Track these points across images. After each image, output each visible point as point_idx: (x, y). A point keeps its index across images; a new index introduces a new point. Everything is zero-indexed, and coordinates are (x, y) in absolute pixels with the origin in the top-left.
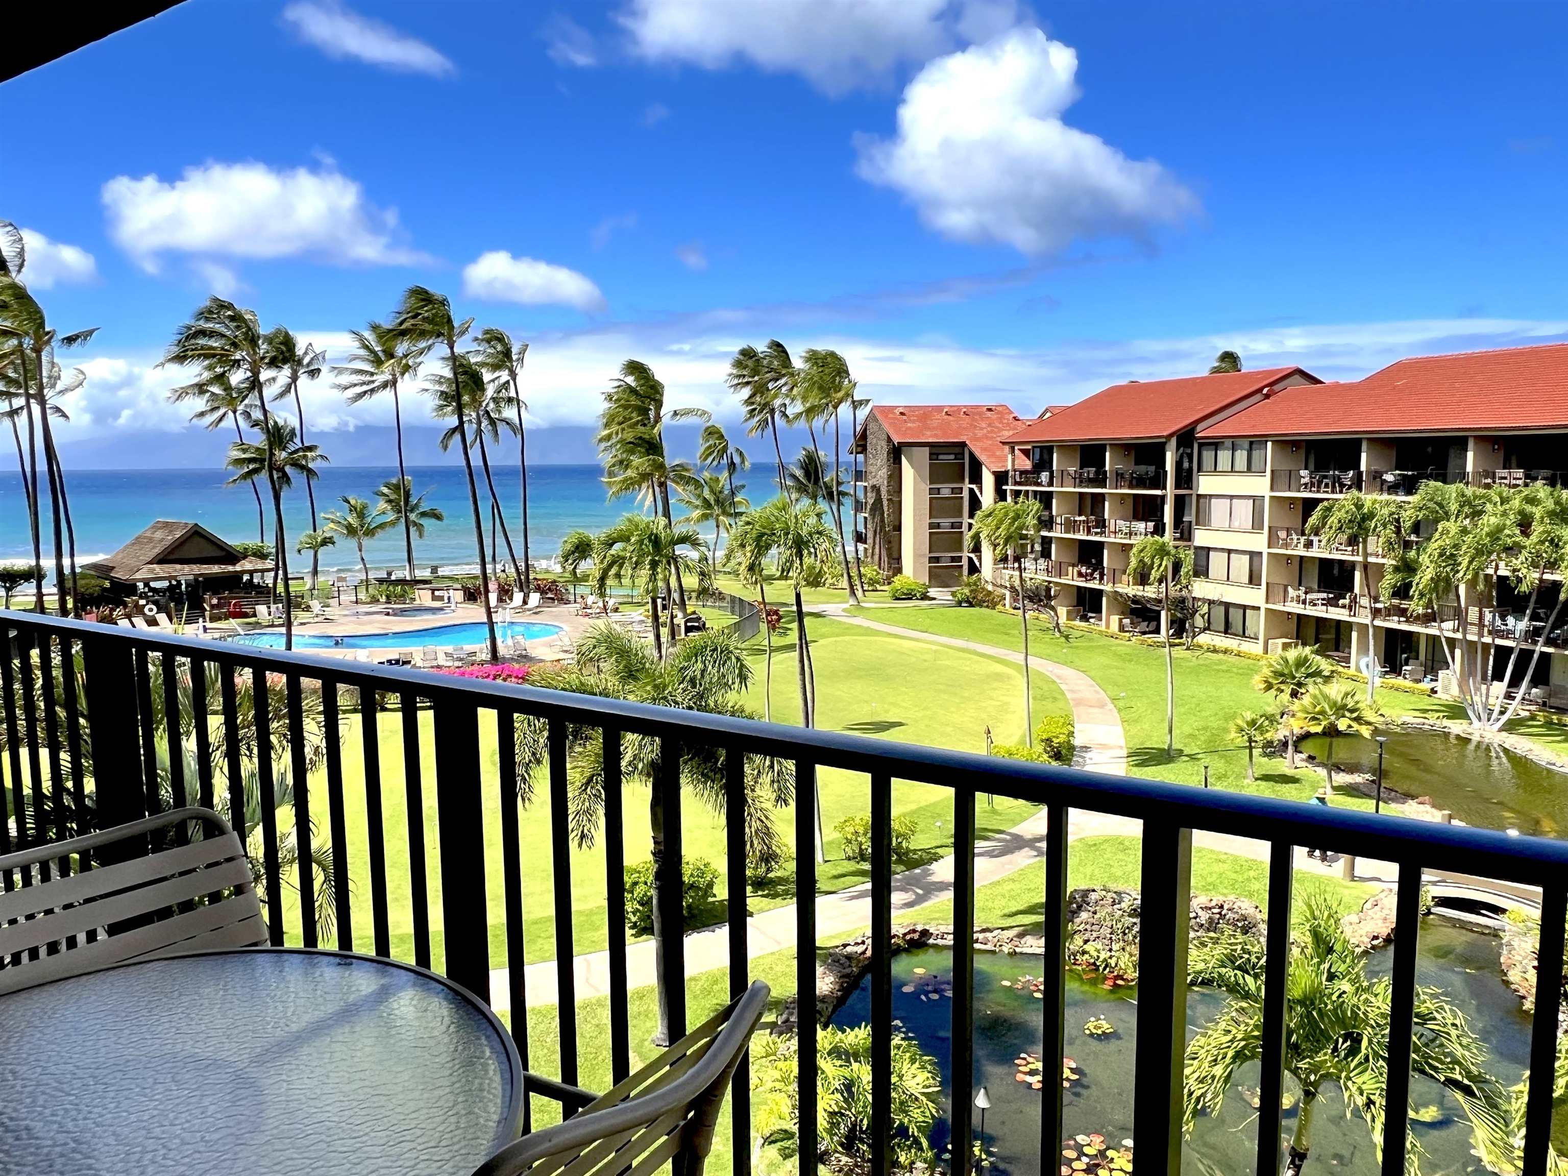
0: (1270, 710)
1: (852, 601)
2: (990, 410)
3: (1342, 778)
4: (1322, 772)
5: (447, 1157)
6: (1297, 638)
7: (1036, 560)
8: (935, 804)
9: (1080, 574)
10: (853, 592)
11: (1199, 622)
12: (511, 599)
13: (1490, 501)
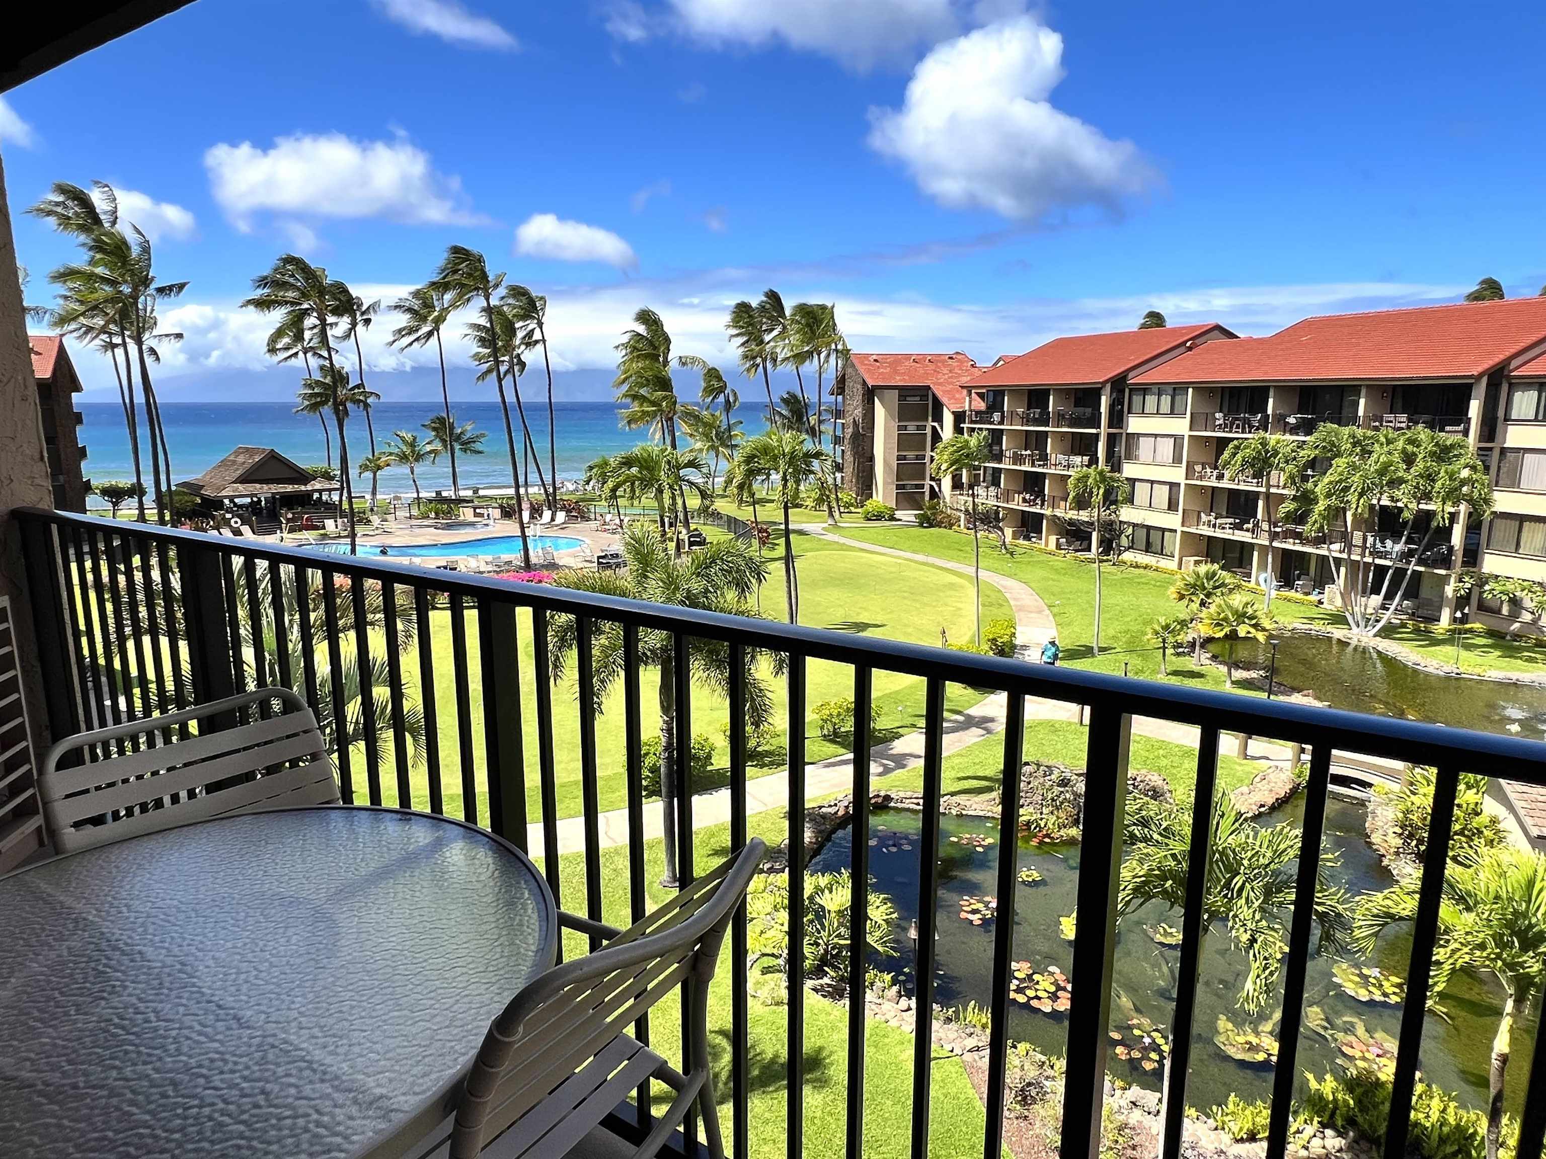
0: (1182, 616)
1: (830, 521)
2: (951, 358)
3: (1239, 674)
4: (1224, 669)
5: (493, 980)
6: (1207, 556)
7: (987, 487)
8: (897, 692)
9: (1024, 500)
10: (831, 514)
11: (1124, 542)
12: (541, 516)
13: (1377, 441)
